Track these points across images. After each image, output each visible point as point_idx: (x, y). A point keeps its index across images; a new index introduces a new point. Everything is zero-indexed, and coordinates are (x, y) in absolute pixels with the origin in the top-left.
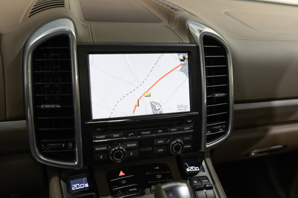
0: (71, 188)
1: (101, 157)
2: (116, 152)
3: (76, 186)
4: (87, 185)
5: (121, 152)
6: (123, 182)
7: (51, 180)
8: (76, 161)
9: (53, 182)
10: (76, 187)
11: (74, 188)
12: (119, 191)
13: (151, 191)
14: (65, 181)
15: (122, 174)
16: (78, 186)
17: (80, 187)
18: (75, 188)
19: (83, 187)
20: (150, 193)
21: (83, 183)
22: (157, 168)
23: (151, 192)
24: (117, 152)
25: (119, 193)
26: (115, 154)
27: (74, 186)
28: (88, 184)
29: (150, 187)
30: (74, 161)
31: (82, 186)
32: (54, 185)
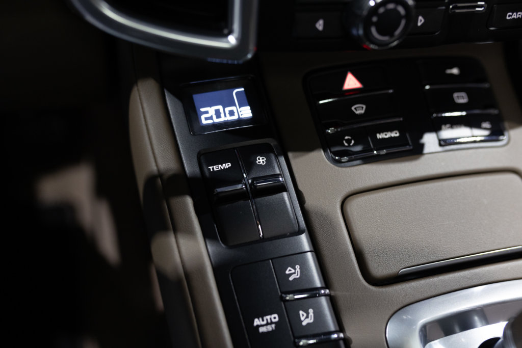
0: (198, 119)
1: (320, 25)
2: (381, 10)
3: (211, 111)
4: (246, 112)
5: (398, 12)
6: (355, 109)
7: (135, 89)
8: (231, 32)
9: (140, 96)
10: (212, 116)
11: (206, 119)
12: (346, 138)
13: (440, 140)
14: (177, 94)
15: (351, 82)
16: (218, 114)
17: (225, 116)
18: (211, 118)
19: (235, 117)
20: (440, 149)
21: (235, 105)
22: (455, 71)
23: (440, 145)
24: (387, 11)
25: (346, 144)
26: (379, 16)
27: (207, 112)
28: (251, 109)
29: (436, 129)
30: (226, 31)
31: (232, 113)
32: (145, 105)
